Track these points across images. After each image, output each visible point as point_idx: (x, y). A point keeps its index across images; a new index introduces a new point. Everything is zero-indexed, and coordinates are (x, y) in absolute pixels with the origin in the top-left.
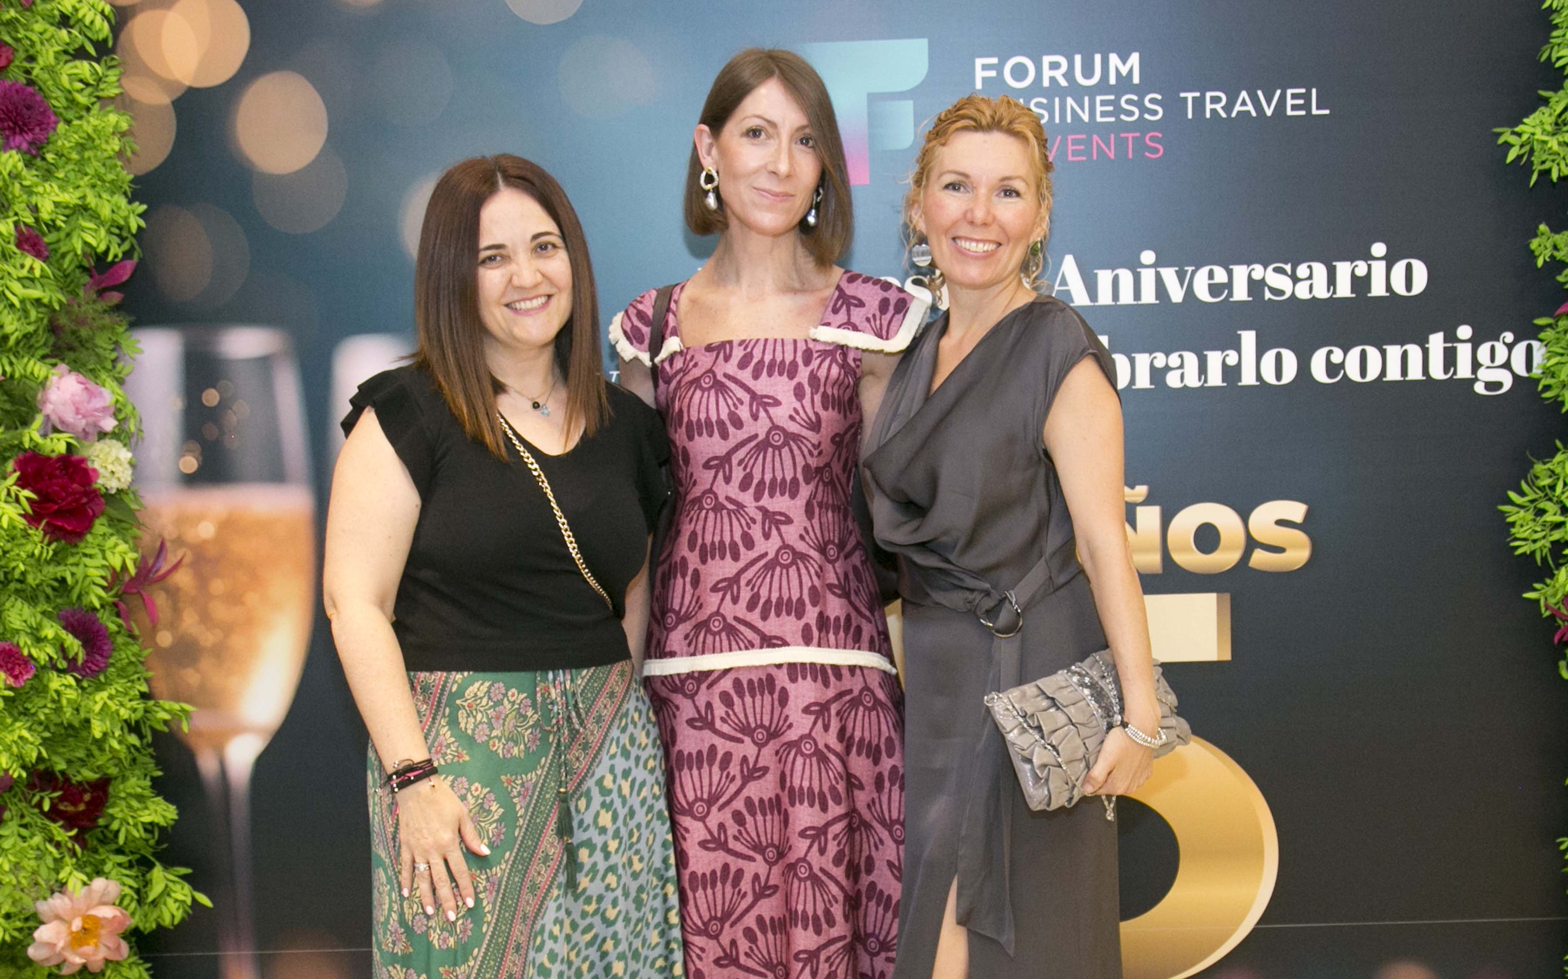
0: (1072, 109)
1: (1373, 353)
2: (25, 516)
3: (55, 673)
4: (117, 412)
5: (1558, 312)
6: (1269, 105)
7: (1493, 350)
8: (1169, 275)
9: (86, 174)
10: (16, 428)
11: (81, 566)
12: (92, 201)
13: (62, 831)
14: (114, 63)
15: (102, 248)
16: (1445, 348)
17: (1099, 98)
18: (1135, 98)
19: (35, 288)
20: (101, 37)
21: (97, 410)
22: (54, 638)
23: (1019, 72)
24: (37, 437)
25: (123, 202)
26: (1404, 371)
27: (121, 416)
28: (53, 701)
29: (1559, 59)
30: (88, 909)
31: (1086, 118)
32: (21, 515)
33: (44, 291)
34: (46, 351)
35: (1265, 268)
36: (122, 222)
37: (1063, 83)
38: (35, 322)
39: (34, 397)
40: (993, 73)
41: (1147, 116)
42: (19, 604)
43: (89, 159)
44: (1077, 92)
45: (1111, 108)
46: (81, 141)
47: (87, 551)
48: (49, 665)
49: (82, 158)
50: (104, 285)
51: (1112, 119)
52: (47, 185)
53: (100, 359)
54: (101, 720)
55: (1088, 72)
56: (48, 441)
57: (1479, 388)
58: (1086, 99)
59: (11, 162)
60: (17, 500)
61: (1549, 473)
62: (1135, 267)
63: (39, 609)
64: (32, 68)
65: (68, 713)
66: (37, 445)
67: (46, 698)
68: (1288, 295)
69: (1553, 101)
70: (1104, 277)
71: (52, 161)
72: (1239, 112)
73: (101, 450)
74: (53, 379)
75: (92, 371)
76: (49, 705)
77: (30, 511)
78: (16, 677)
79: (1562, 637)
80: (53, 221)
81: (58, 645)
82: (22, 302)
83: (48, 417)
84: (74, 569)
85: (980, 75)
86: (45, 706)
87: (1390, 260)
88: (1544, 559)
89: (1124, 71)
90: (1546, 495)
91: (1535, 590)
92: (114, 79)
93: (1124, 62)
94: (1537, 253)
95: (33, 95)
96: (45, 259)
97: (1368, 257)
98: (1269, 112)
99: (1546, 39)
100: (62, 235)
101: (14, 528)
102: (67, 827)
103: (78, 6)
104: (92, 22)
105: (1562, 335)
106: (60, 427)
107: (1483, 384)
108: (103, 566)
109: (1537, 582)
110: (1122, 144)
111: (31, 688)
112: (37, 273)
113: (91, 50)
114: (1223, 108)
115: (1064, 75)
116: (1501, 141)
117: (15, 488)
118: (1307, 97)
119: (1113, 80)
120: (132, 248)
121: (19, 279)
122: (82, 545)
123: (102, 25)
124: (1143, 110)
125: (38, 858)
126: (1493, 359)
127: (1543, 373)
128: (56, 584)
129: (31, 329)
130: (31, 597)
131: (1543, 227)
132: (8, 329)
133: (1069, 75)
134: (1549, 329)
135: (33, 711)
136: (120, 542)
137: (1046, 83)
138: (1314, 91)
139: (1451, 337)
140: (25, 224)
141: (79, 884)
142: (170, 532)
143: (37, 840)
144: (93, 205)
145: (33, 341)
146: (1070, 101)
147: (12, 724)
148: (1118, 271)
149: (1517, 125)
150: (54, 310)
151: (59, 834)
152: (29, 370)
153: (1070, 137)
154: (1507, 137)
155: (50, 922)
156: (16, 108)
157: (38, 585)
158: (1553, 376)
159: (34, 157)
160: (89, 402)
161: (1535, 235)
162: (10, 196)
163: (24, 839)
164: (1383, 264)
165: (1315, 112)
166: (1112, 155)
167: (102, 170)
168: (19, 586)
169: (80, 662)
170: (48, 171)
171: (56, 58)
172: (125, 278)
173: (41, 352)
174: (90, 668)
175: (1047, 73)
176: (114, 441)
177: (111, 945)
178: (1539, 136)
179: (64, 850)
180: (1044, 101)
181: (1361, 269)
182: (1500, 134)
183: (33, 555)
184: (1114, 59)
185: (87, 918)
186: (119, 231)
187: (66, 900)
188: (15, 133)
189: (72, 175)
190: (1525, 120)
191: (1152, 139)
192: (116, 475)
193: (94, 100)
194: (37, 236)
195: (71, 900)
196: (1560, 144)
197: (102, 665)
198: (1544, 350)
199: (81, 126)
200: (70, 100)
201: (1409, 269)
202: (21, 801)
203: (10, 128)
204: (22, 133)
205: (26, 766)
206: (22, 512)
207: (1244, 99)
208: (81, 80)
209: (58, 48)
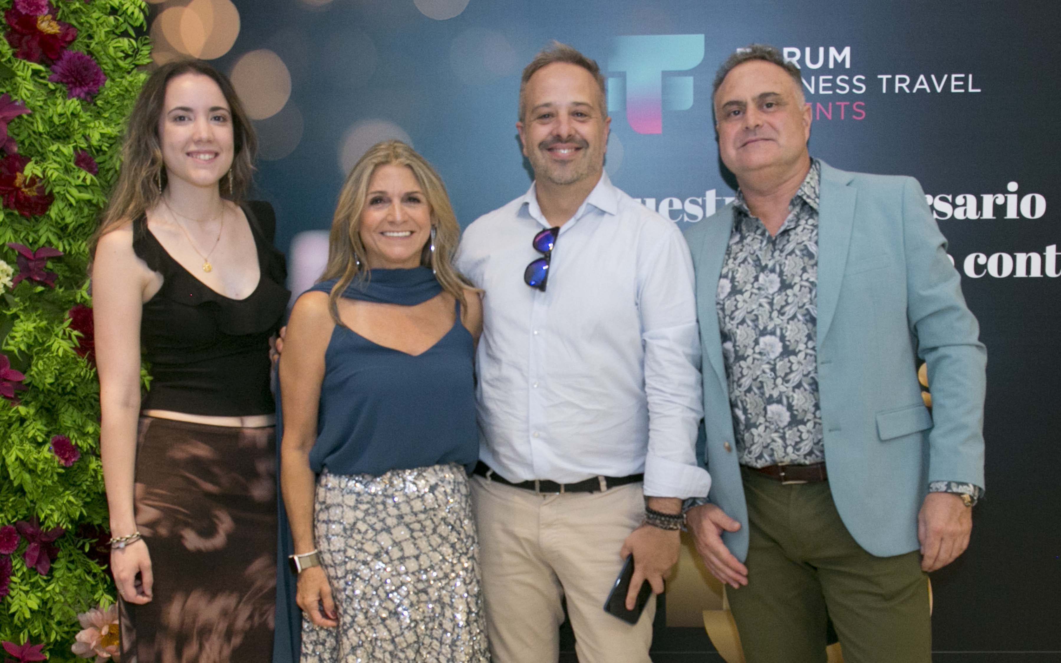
1: (1007, 258)
2: (75, 349)
3: (94, 458)
6: (939, 85)
9: (124, 115)
10: (73, 288)
13: (97, 566)
14: (147, 41)
16: (1057, 256)
17: (821, 78)
18: (847, 78)
19: (87, 192)
20: (139, 23)
22: (93, 433)
26: (1028, 270)
28: (92, 477)
30: (112, 620)
31: (812, 91)
32: (72, 348)
33: (93, 195)
35: (934, 197)
38: (87, 216)
41: (854, 91)
42: (71, 409)
43: (127, 105)
44: (807, 73)
45: (830, 85)
46: (121, 92)
48: (90, 452)
49: (123, 104)
51: (831, 92)
52: (97, 123)
55: (814, 60)
58: (813, 78)
59: (72, 106)
60: (70, 338)
63: (85, 413)
64: (90, 43)
66: (86, 300)
67: (87, 474)
68: (949, 216)
71: (100, 106)
72: (918, 89)
76: (89, 479)
77: (78, 345)
78: (67, 460)
80: (100, 147)
82: (77, 202)
86: (87, 480)
87: (1020, 194)
89: (840, 59)
92: (147, 52)
93: (840, 52)
95: (91, 61)
96: (95, 174)
97: (1005, 192)
98: (939, 90)
100: (107, 157)
101: (68, 357)
110: (837, 109)
111: (78, 468)
112: (88, 182)
113: (132, 32)
114: (907, 86)
115: (798, 61)
117: (69, 329)
118: (965, 80)
119: (831, 66)
121: (77, 186)
123: (139, 14)
124: (852, 86)
125: (78, 585)
129: (84, 221)
132: (68, 220)
133: (802, 61)
135: (78, 483)
138: (970, 76)
140: (81, 149)
141: (107, 604)
143: (78, 572)
145: (86, 230)
147: (64, 491)
150: (98, 208)
151: (95, 568)
152: (82, 249)
155: (87, 628)
156: (78, 69)
157: (83, 397)
159: (89, 103)
162: (72, 129)
163: (69, 570)
164: (1016, 196)
165: (971, 90)
166: (830, 117)
168: (71, 397)
170: (99, 113)
171: (106, 36)
179: (98, 579)
181: (1000, 200)
183: (80, 376)
184: (833, 51)
185: (111, 626)
187: (99, 613)
188: (76, 87)
189: (114, 116)
191: (858, 106)
193: (132, 66)
194: (90, 158)
195: (102, 613)
200: (117, 66)
201: (1033, 201)
202: (70, 545)
203: (72, 82)
204: (81, 86)
205: (72, 521)
206: (73, 346)
207: (922, 80)
208: (123, 51)
209: (107, 29)
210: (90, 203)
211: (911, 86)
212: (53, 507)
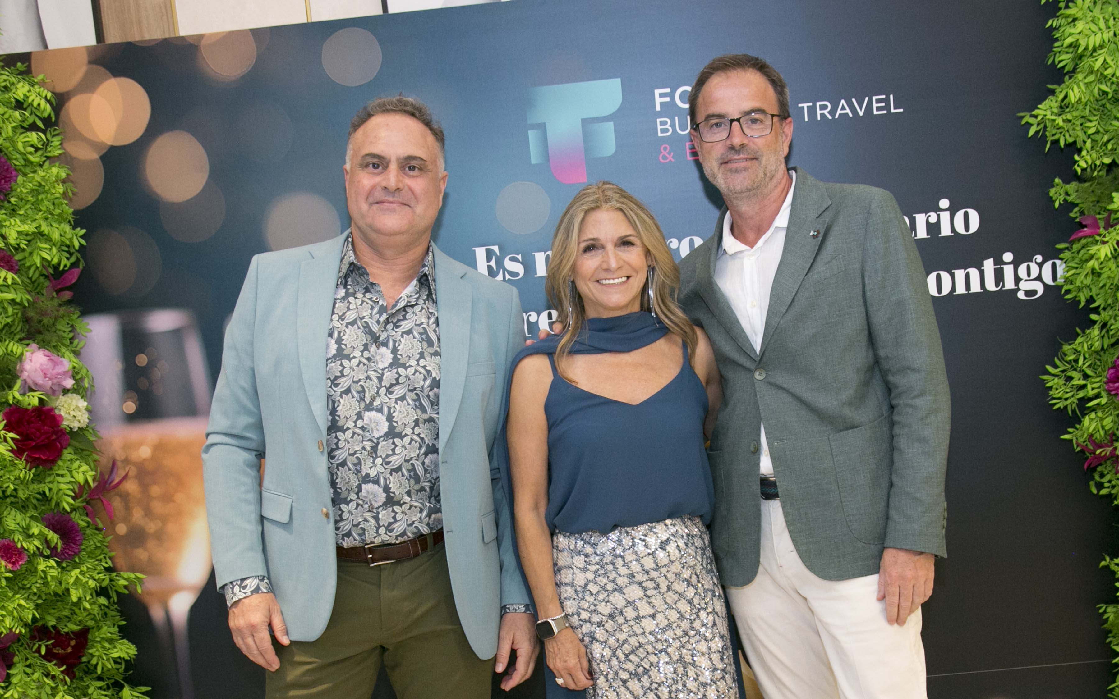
1: (945, 276)
2: (12, 451)
3: (41, 558)
4: (74, 373)
5: (1071, 239)
6: (861, 109)
7: (1028, 268)
9: (40, 211)
10: (4, 390)
11: (55, 483)
12: (45, 228)
13: (55, 668)
14: (56, 132)
15: (55, 261)
16: (995, 269)
19: (9, 292)
20: (46, 115)
21: (59, 374)
22: (39, 534)
24: (18, 396)
25: (67, 228)
26: (968, 286)
27: (78, 377)
28: (42, 578)
29: (1060, 62)
32: (8, 450)
33: (17, 294)
34: (23, 335)
36: (68, 242)
38: (12, 316)
39: (15, 368)
40: (667, 99)
42: (13, 512)
43: (42, 200)
46: (35, 188)
47: (60, 472)
48: (37, 553)
49: (38, 199)
50: (59, 287)
52: (12, 220)
53: (61, 339)
54: (76, 589)
56: (26, 398)
57: (1021, 295)
60: (6, 440)
61: (1074, 351)
63: (28, 515)
65: (53, 585)
66: (18, 401)
67: (36, 576)
69: (1058, 91)
71: (15, 203)
72: (840, 114)
73: (65, 402)
74: (27, 355)
75: (55, 347)
76: (39, 581)
77: (15, 447)
78: (14, 564)
79: (1090, 464)
80: (18, 245)
81: (43, 540)
83: (24, 381)
84: (51, 486)
85: (658, 100)
86: (36, 582)
87: (953, 210)
88: (1073, 411)
90: (1072, 367)
91: (1069, 433)
92: (58, 143)
94: (1054, 199)
96: (16, 272)
97: (937, 209)
98: (861, 113)
99: (1050, 49)
100: (27, 254)
101: (5, 460)
102: (59, 665)
103: (28, 94)
104: (39, 105)
105: (1075, 255)
106: (34, 388)
107: (1023, 292)
108: (70, 482)
109: (1070, 427)
111: (26, 570)
112: (10, 281)
113: (41, 125)
114: (828, 112)
116: (1023, 122)
117: (3, 432)
118: (887, 101)
120: (78, 260)
122: (56, 468)
123: (46, 106)
125: (37, 688)
126: (1029, 275)
127: (1065, 282)
128: (39, 496)
129: (9, 320)
130: (23, 507)
131: (1057, 180)
134: (1066, 251)
135: (28, 586)
136: (83, 464)
138: (891, 96)
139: (999, 261)
142: (119, 455)
143: (36, 676)
144: (46, 232)
145: (12, 329)
147: (14, 595)
149: (1033, 110)
150: (25, 307)
151: (53, 670)
152: (9, 350)
154: (1027, 119)
157: (27, 499)
158: (1071, 284)
160: (53, 369)
161: (1053, 186)
163: (27, 674)
164: (948, 213)
165: (893, 111)
168: (12, 499)
169: (59, 550)
170: (13, 210)
171: (14, 131)
172: (74, 281)
173: (18, 337)
174: (67, 553)
176: (75, 395)
178: (1049, 116)
179: (57, 680)
181: (933, 218)
182: (1023, 117)
183: (19, 477)
186: (66, 248)
189: (30, 212)
190: (1039, 106)
192: (77, 418)
193: (45, 159)
194: (10, 256)
196: (1064, 121)
197: (76, 551)
198: (1064, 265)
199: (34, 178)
200: (26, 160)
201: (966, 216)
202: (26, 649)
205: (26, 625)
206: (10, 448)
207: (843, 105)
208: (32, 146)
209: (14, 124)
210: (13, 302)
212: (4, 613)
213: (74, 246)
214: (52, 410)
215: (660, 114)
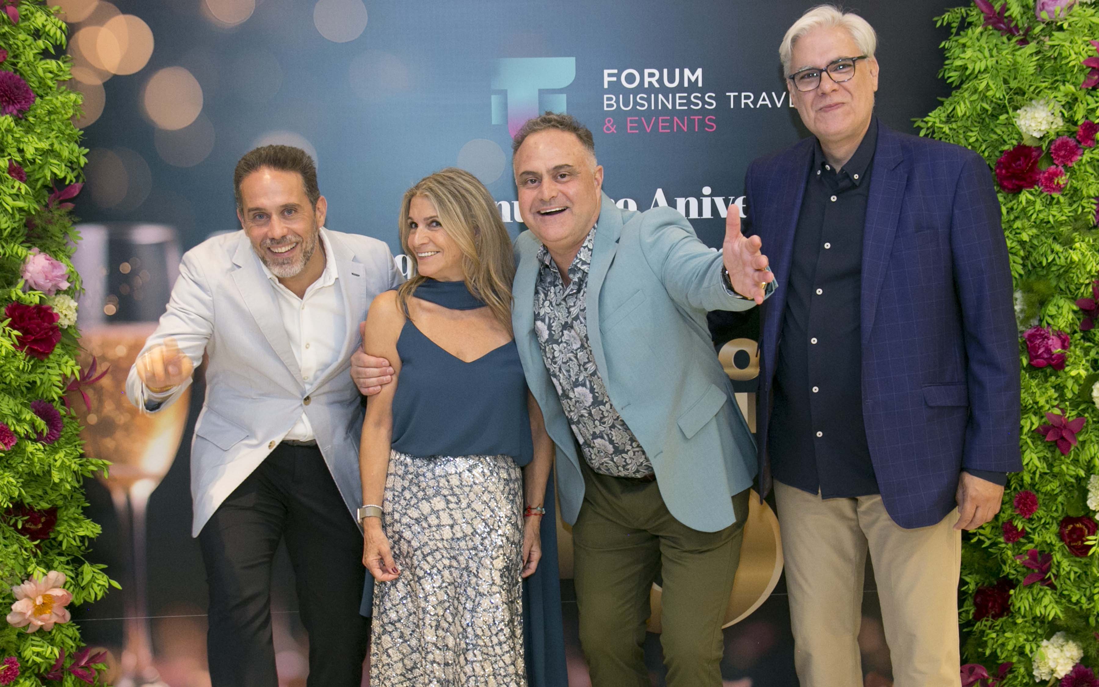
0: (662, 100)
2: (14, 345)
3: (30, 442)
4: (69, 278)
6: (779, 101)
8: (719, 201)
9: (53, 130)
10: (8, 287)
11: (46, 375)
12: (57, 147)
13: (29, 541)
14: (68, 59)
15: (62, 176)
17: (678, 95)
18: (700, 95)
19: (20, 201)
20: (58, 43)
21: (57, 277)
22: (29, 420)
23: (630, 78)
24: (20, 293)
25: (76, 147)
27: (72, 280)
28: (28, 459)
29: (949, 78)
30: (46, 591)
31: (670, 107)
32: (11, 345)
33: (26, 203)
34: (24, 239)
36: (75, 160)
37: (657, 85)
38: (19, 221)
39: (18, 268)
40: (614, 79)
41: (706, 106)
42: (6, 398)
43: (54, 120)
44: (665, 91)
45: (685, 101)
46: (51, 109)
47: (49, 365)
48: (26, 437)
49: (51, 120)
50: (62, 199)
51: (686, 108)
52: (29, 136)
53: (57, 244)
54: (59, 471)
55: (671, 80)
56: (27, 296)
58: (670, 95)
59: (6, 122)
60: (9, 336)
62: (699, 196)
63: (19, 401)
64: (18, 63)
65: (37, 466)
66: (19, 298)
67: (23, 457)
69: (947, 103)
70: (681, 202)
71: (32, 122)
72: (761, 105)
73: (59, 302)
74: (30, 257)
75: (54, 252)
76: (26, 462)
77: (17, 342)
78: (6, 445)
80: (33, 159)
81: (32, 424)
82: (12, 208)
83: (26, 281)
84: (41, 376)
85: (606, 79)
86: (22, 462)
89: (693, 79)
92: (68, 69)
93: (693, 74)
95: (20, 80)
96: (27, 183)
98: (779, 105)
99: (941, 66)
100: (36, 167)
102: (33, 539)
103: (45, 24)
104: (54, 34)
106: (35, 287)
108: (60, 375)
110: (691, 122)
112: (23, 192)
113: (54, 52)
114: (752, 102)
115: (657, 81)
116: (916, 125)
117: (8, 328)
119: (686, 85)
120: (79, 175)
121: (10, 195)
122: (46, 361)
124: (704, 102)
125: (14, 559)
128: (28, 385)
129: (16, 225)
130: (14, 394)
133: (660, 81)
135: (14, 465)
136: (69, 359)
137: (646, 85)
140: (15, 161)
141: (41, 575)
142: (97, 352)
143: (16, 547)
144: (58, 150)
145: (17, 233)
146: (660, 96)
148: (689, 199)
149: (925, 117)
150: (31, 215)
151: (28, 543)
152: (15, 251)
153: (660, 118)
154: (918, 123)
155: (21, 599)
156: (10, 88)
157: (18, 387)
159: (21, 119)
160: (53, 272)
162: (5, 144)
163: (6, 546)
166: (685, 129)
167: (63, 128)
169: (45, 435)
170: (29, 127)
171: (34, 57)
172: (76, 195)
173: (21, 240)
174: (50, 438)
175: (647, 79)
176: (67, 296)
177: (60, 614)
178: (937, 124)
179: (30, 553)
180: (645, 96)
182: (915, 122)
183: (19, 369)
184: (687, 72)
185: (45, 596)
186: (73, 165)
187: (32, 584)
188: (9, 104)
190: (930, 114)
191: (709, 120)
192: (68, 317)
195: (35, 584)
196: (949, 129)
197: (57, 436)
199: (51, 101)
200: (45, 85)
202: (3, 523)
203: (6, 101)
204: (14, 103)
207: (764, 97)
208: (51, 72)
209: (36, 51)
210: (21, 210)
211: (755, 102)
213: (79, 164)
214: (50, 308)
215: (608, 91)
